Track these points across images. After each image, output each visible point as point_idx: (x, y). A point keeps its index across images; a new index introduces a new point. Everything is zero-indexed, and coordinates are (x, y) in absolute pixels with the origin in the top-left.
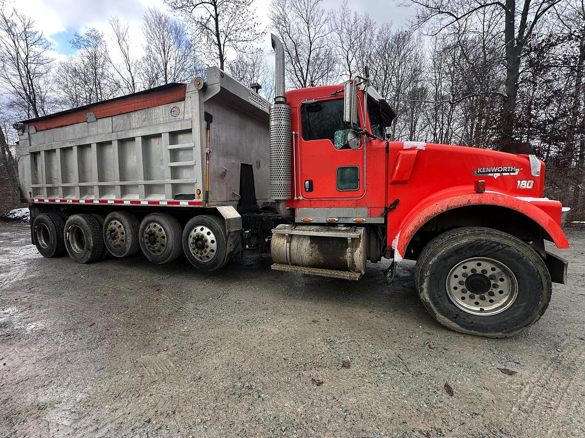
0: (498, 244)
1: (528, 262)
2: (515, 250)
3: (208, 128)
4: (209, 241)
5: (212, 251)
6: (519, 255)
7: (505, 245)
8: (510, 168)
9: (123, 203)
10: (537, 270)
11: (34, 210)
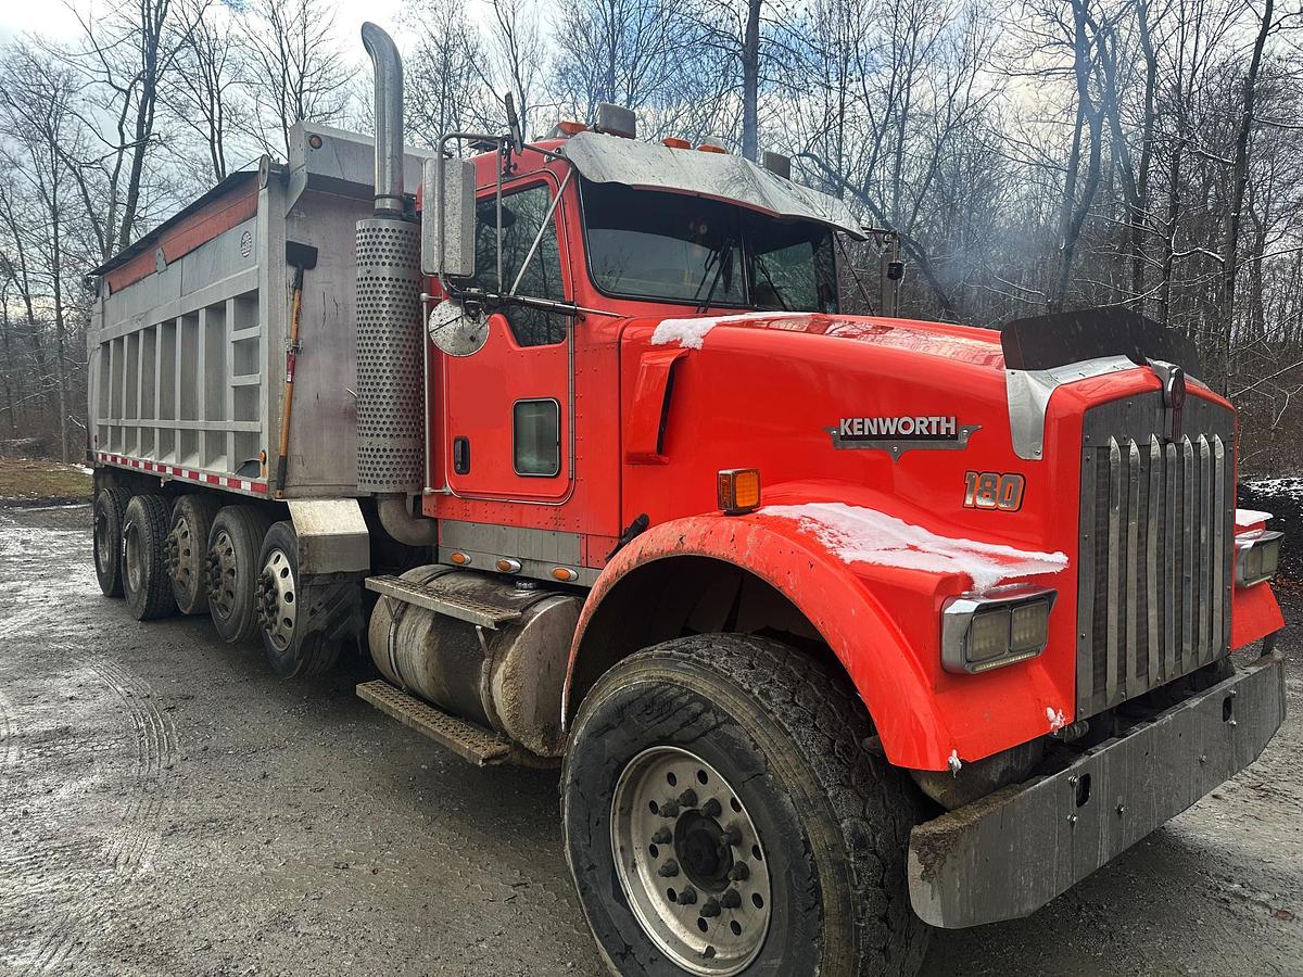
0: (708, 706)
1: (778, 796)
2: (747, 739)
3: (298, 285)
4: (282, 593)
5: (287, 621)
6: (755, 764)
7: (724, 713)
8: (939, 423)
9: (181, 475)
10: (805, 835)
11: (104, 478)
